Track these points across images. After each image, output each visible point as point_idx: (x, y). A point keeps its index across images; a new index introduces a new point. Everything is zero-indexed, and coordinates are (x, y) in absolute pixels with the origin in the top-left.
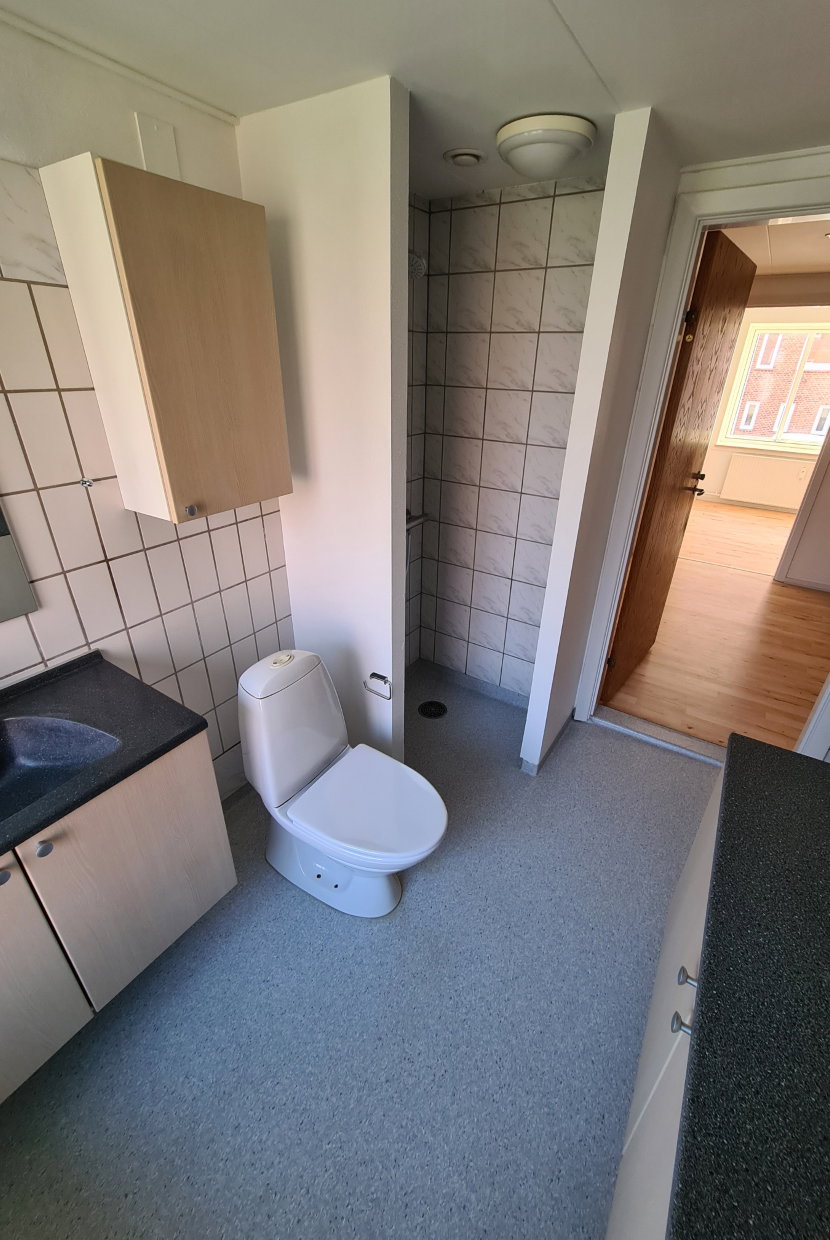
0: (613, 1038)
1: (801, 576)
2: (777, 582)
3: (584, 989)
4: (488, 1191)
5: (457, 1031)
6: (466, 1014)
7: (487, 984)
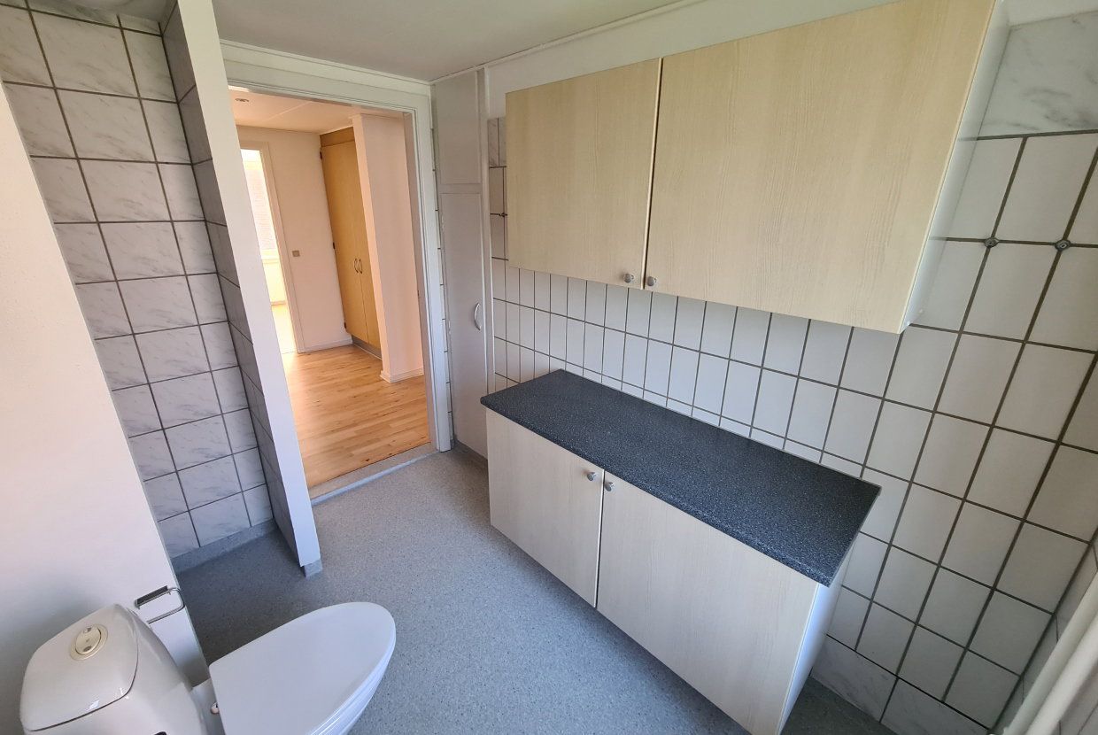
0: (525, 611)
1: (314, 344)
2: (301, 354)
3: (494, 614)
4: (577, 725)
5: (486, 716)
6: (478, 705)
7: (464, 679)
